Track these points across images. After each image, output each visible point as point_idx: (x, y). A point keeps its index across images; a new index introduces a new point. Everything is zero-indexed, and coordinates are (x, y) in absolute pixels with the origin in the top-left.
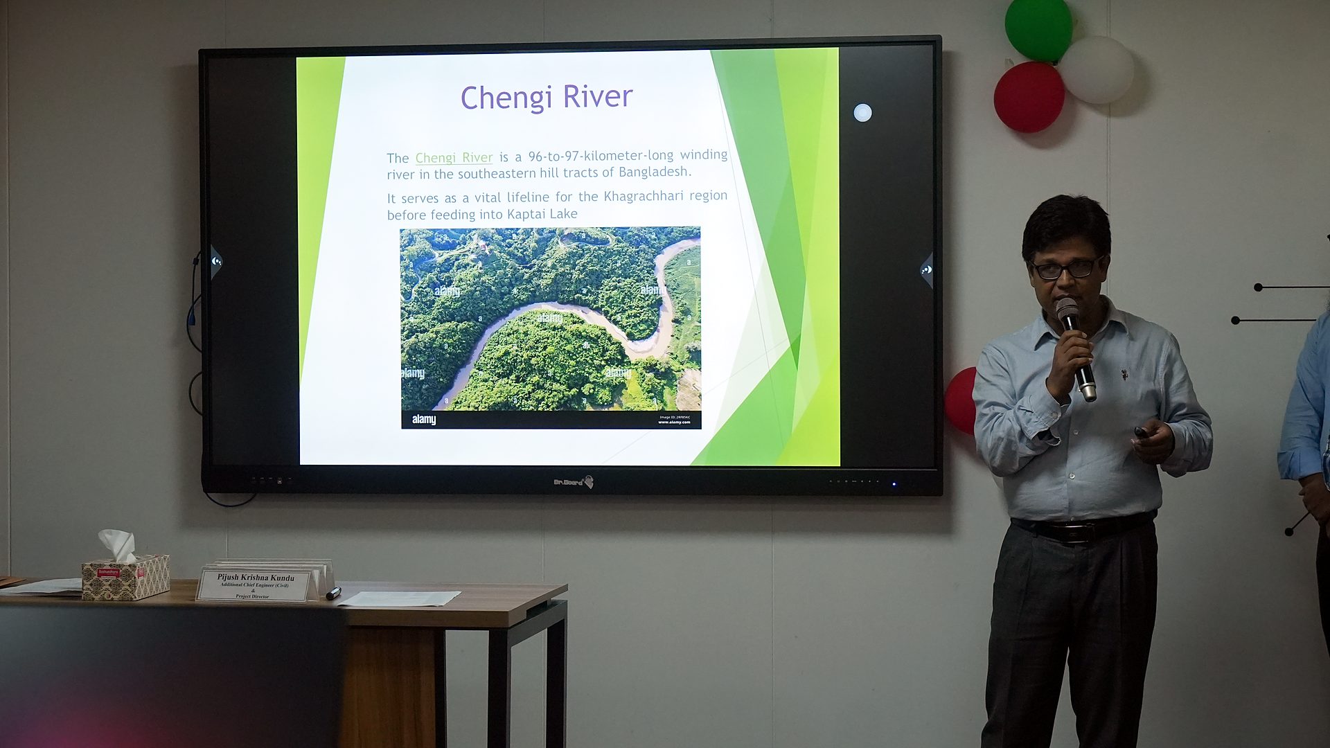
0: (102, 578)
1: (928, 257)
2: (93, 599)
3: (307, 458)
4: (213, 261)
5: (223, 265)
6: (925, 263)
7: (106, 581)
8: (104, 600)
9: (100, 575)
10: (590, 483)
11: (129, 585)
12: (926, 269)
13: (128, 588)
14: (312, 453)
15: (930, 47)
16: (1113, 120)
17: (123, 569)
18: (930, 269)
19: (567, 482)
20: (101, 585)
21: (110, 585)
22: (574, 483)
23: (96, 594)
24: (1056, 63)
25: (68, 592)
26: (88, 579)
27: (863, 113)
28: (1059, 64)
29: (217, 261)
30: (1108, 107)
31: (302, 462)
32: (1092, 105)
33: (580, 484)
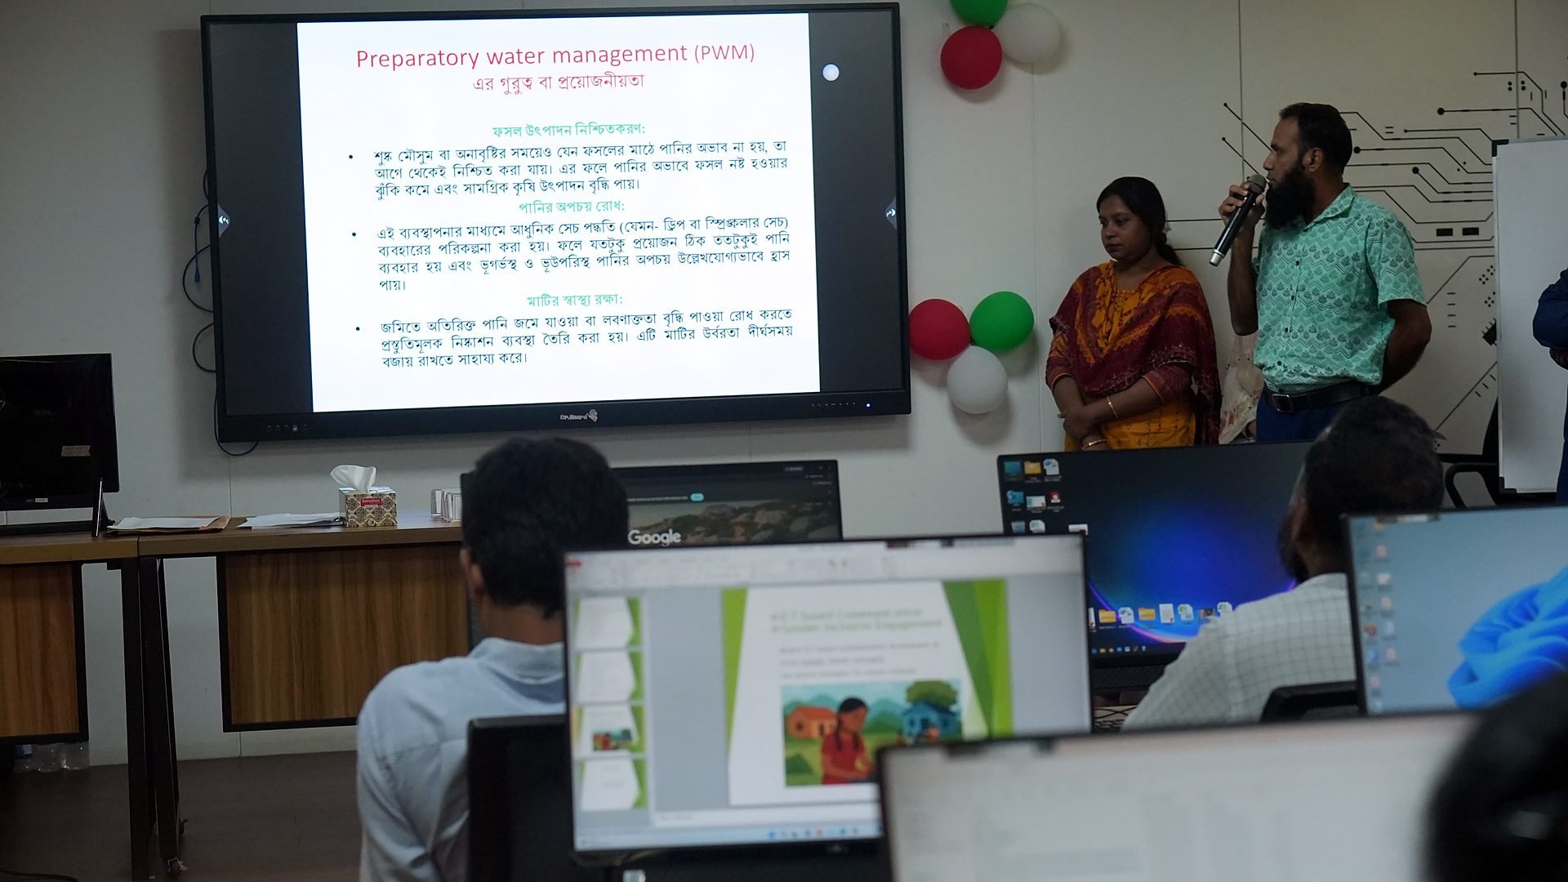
0: (365, 507)
1: (891, 202)
2: (358, 526)
3: (320, 405)
4: (221, 220)
5: (231, 222)
6: (888, 208)
7: (370, 510)
8: (368, 526)
9: (363, 504)
10: (593, 416)
11: (391, 512)
12: (890, 212)
13: (389, 514)
14: (325, 400)
15: (888, 14)
16: (1036, 77)
17: (385, 497)
18: (894, 213)
19: (572, 417)
20: (364, 513)
21: (373, 513)
22: (580, 417)
23: (360, 521)
24: (992, 27)
25: (325, 522)
26: (352, 509)
27: (831, 73)
28: (995, 28)
29: (225, 219)
30: (1031, 65)
31: (316, 409)
32: (1017, 63)
33: (585, 417)
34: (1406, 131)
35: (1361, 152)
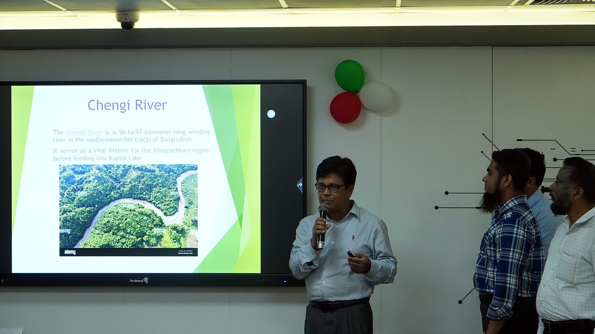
1: (300, 179)
3: (15, 270)
6: (299, 182)
10: (146, 280)
12: (299, 184)
14: (18, 268)
15: (301, 85)
16: (383, 118)
18: (301, 185)
19: (136, 281)
22: (139, 281)
24: (357, 92)
27: (271, 114)
28: (359, 93)
30: (380, 111)
31: (13, 272)
32: (373, 111)
33: (142, 281)
34: (582, 151)
35: (557, 160)
